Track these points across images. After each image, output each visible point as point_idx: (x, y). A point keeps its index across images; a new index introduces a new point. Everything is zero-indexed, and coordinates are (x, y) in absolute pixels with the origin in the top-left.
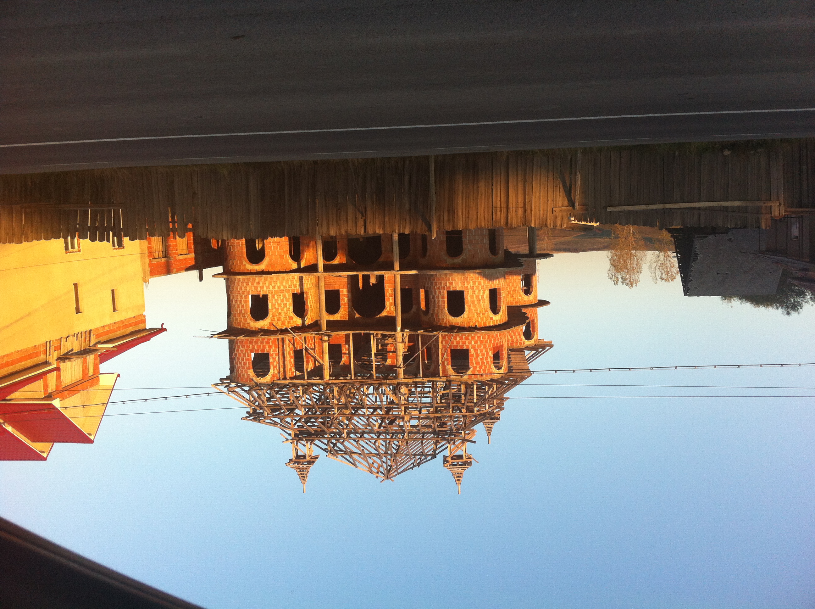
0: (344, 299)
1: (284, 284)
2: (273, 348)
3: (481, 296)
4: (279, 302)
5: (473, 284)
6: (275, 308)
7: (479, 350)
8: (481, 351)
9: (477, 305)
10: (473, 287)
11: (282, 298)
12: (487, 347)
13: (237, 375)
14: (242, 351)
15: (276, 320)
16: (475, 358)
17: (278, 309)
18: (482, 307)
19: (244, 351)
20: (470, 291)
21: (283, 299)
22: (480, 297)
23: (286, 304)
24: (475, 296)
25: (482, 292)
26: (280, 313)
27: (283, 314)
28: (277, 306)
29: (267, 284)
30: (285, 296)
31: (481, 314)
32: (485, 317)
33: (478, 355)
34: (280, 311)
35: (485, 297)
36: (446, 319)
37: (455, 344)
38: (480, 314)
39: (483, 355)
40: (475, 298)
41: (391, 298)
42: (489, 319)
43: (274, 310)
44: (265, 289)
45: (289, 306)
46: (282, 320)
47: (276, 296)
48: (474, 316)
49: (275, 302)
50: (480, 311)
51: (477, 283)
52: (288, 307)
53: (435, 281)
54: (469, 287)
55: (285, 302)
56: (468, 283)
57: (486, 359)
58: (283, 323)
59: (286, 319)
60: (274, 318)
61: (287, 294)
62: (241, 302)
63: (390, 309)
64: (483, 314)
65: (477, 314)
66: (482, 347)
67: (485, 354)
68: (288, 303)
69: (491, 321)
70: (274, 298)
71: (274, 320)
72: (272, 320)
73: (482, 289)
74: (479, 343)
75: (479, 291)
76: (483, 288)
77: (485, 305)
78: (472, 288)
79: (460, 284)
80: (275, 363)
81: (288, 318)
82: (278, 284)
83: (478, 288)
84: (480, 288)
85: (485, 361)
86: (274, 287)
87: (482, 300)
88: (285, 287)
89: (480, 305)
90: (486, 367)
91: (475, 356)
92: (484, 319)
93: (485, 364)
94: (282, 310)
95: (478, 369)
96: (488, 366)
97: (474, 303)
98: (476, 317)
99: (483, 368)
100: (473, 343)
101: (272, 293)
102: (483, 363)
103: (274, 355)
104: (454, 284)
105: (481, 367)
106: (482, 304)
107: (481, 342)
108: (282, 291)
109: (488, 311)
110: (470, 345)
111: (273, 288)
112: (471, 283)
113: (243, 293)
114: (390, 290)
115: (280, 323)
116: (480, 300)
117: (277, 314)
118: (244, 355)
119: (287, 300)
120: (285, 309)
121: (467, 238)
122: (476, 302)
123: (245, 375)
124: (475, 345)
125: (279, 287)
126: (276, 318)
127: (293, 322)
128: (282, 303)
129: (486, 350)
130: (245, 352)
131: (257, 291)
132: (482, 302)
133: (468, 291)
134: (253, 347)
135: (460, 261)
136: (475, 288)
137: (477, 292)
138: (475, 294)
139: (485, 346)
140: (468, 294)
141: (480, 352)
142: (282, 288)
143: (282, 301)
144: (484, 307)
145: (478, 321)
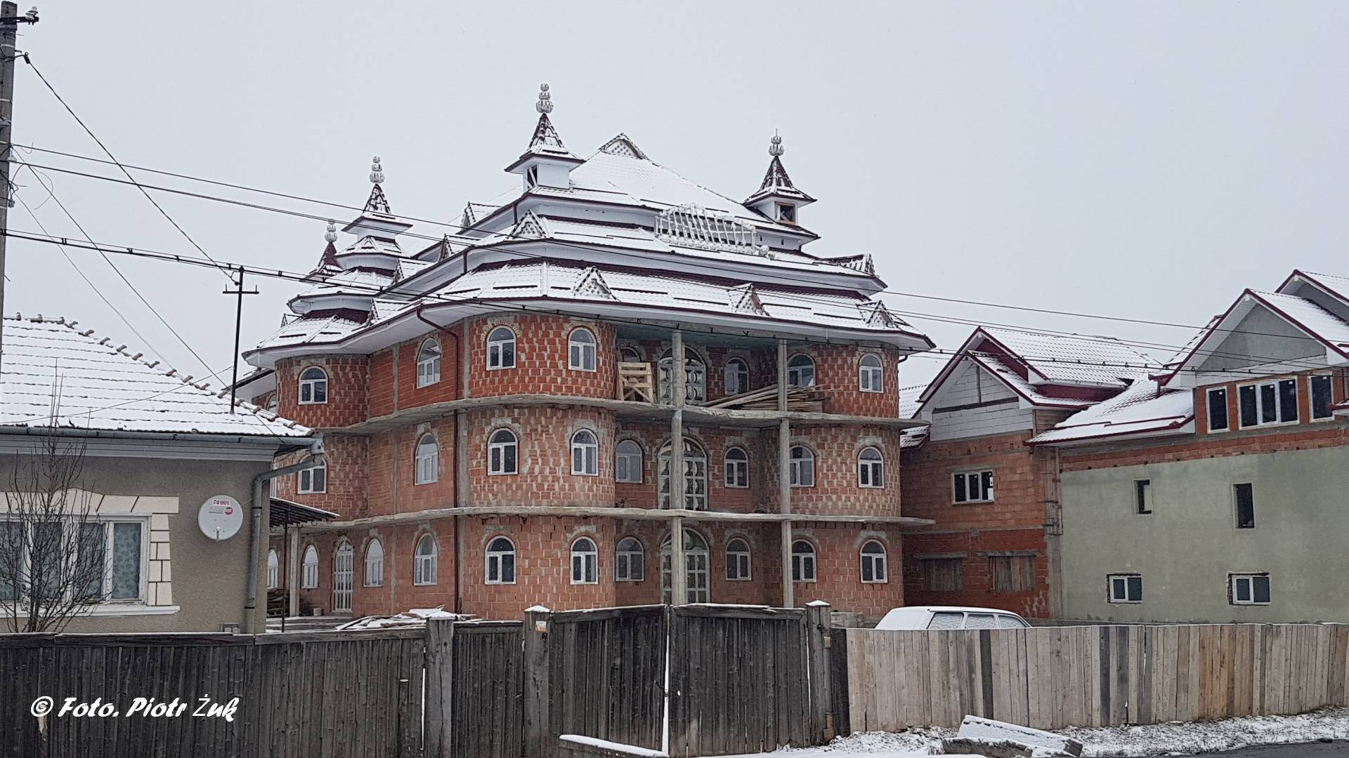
1: (830, 503)
3: (538, 463)
4: (839, 475)
5: (553, 486)
6: (846, 464)
7: (548, 365)
8: (543, 364)
9: (547, 448)
10: (553, 481)
11: (835, 481)
12: (530, 371)
15: (846, 445)
17: (841, 463)
18: (536, 442)
20: (560, 474)
21: (833, 478)
22: (540, 461)
23: (828, 470)
24: (551, 464)
25: (537, 470)
26: (839, 455)
27: (834, 454)
29: (858, 504)
30: (830, 483)
31: (539, 430)
33: (551, 357)
34: (839, 460)
38: (542, 431)
39: (540, 356)
43: (848, 462)
44: (861, 498)
46: (836, 445)
47: (845, 484)
48: (554, 428)
50: (541, 435)
51: (546, 487)
52: (825, 466)
54: (561, 481)
55: (830, 473)
56: (562, 488)
57: (532, 349)
58: (835, 438)
59: (829, 445)
61: (826, 486)
64: (536, 430)
65: (548, 431)
66: (541, 370)
67: (535, 358)
68: (825, 471)
69: (516, 416)
70: (848, 482)
71: (849, 444)
72: (853, 445)
73: (536, 476)
74: (548, 378)
75: (542, 472)
76: (534, 479)
77: (530, 447)
79: (577, 487)
81: (826, 446)
82: (840, 503)
83: (545, 479)
84: (539, 477)
85: (537, 345)
86: (848, 499)
87: (536, 456)
88: (829, 498)
90: (535, 334)
91: (557, 356)
92: (532, 421)
94: (835, 461)
95: (551, 332)
97: (553, 452)
98: (550, 426)
99: (540, 333)
102: (541, 342)
104: (586, 488)
105: (546, 334)
106: (536, 448)
107: (543, 380)
108: (835, 491)
110: (564, 375)
111: (850, 497)
115: (840, 440)
116: (541, 455)
117: (844, 454)
121: (562, 569)
122: (549, 452)
124: (555, 375)
125: (839, 498)
128: (835, 472)
129: (532, 364)
132: (536, 452)
133: (563, 473)
135: (576, 528)
136: (550, 479)
137: (547, 471)
138: (550, 468)
139: (536, 372)
140: (563, 469)
141: (546, 363)
142: (834, 497)
143: (834, 476)
144: (533, 443)
145: (546, 418)
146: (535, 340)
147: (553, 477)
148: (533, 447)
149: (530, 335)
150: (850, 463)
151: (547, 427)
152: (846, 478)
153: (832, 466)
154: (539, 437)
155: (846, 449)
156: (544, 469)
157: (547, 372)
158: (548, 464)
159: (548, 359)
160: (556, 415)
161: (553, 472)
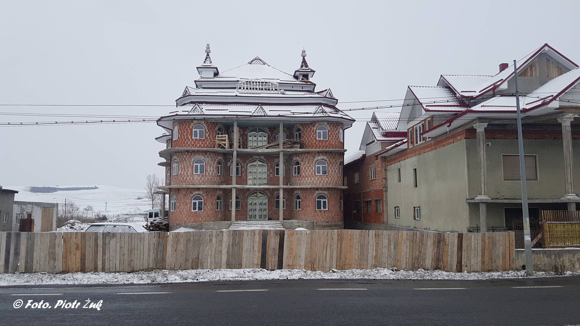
0: (272, 171)
1: (305, 181)
2: (313, 143)
5: (187, 178)
7: (186, 138)
8: (184, 137)
9: (185, 165)
11: (307, 173)
12: (181, 140)
13: (337, 127)
17: (309, 166)
19: (331, 141)
20: (189, 174)
22: (183, 170)
25: (182, 173)
29: (315, 181)
36: (205, 157)
39: (184, 135)
41: (243, 171)
44: (316, 179)
46: (307, 159)
47: (310, 174)
48: (188, 158)
49: (311, 170)
53: (211, 181)
54: (190, 176)
55: (305, 170)
56: (190, 179)
58: (307, 157)
59: (305, 160)
61: (304, 175)
62: (332, 171)
63: (244, 164)
64: (183, 160)
65: (186, 160)
67: (182, 135)
68: (303, 169)
69: (178, 155)
71: (312, 159)
74: (186, 142)
79: (195, 178)
80: (313, 134)
82: (308, 181)
84: (183, 175)
85: (183, 131)
87: (182, 168)
88: (305, 179)
90: (182, 127)
91: (188, 134)
92: (182, 157)
94: (307, 166)
95: (187, 126)
97: (187, 167)
100: (189, 142)
101: (312, 176)
102: (184, 130)
103: (313, 139)
104: (199, 178)
105: (185, 127)
107: (184, 143)
108: (307, 177)
111: (312, 179)
113: (330, 176)
116: (184, 168)
117: (310, 163)
121: (188, 206)
123: (331, 127)
125: (308, 179)
127: (301, 158)
129: (182, 137)
133: (190, 174)
135: (194, 192)
145: (185, 156)
146: (182, 129)
147: (187, 175)
148: (182, 165)
149: (181, 128)
150: (312, 166)
151: (186, 158)
152: (311, 172)
153: (306, 168)
154: (183, 162)
155: (311, 161)
156: (184, 173)
157: (185, 140)
158: (186, 171)
159: (186, 135)
160: (188, 154)
161: (187, 173)
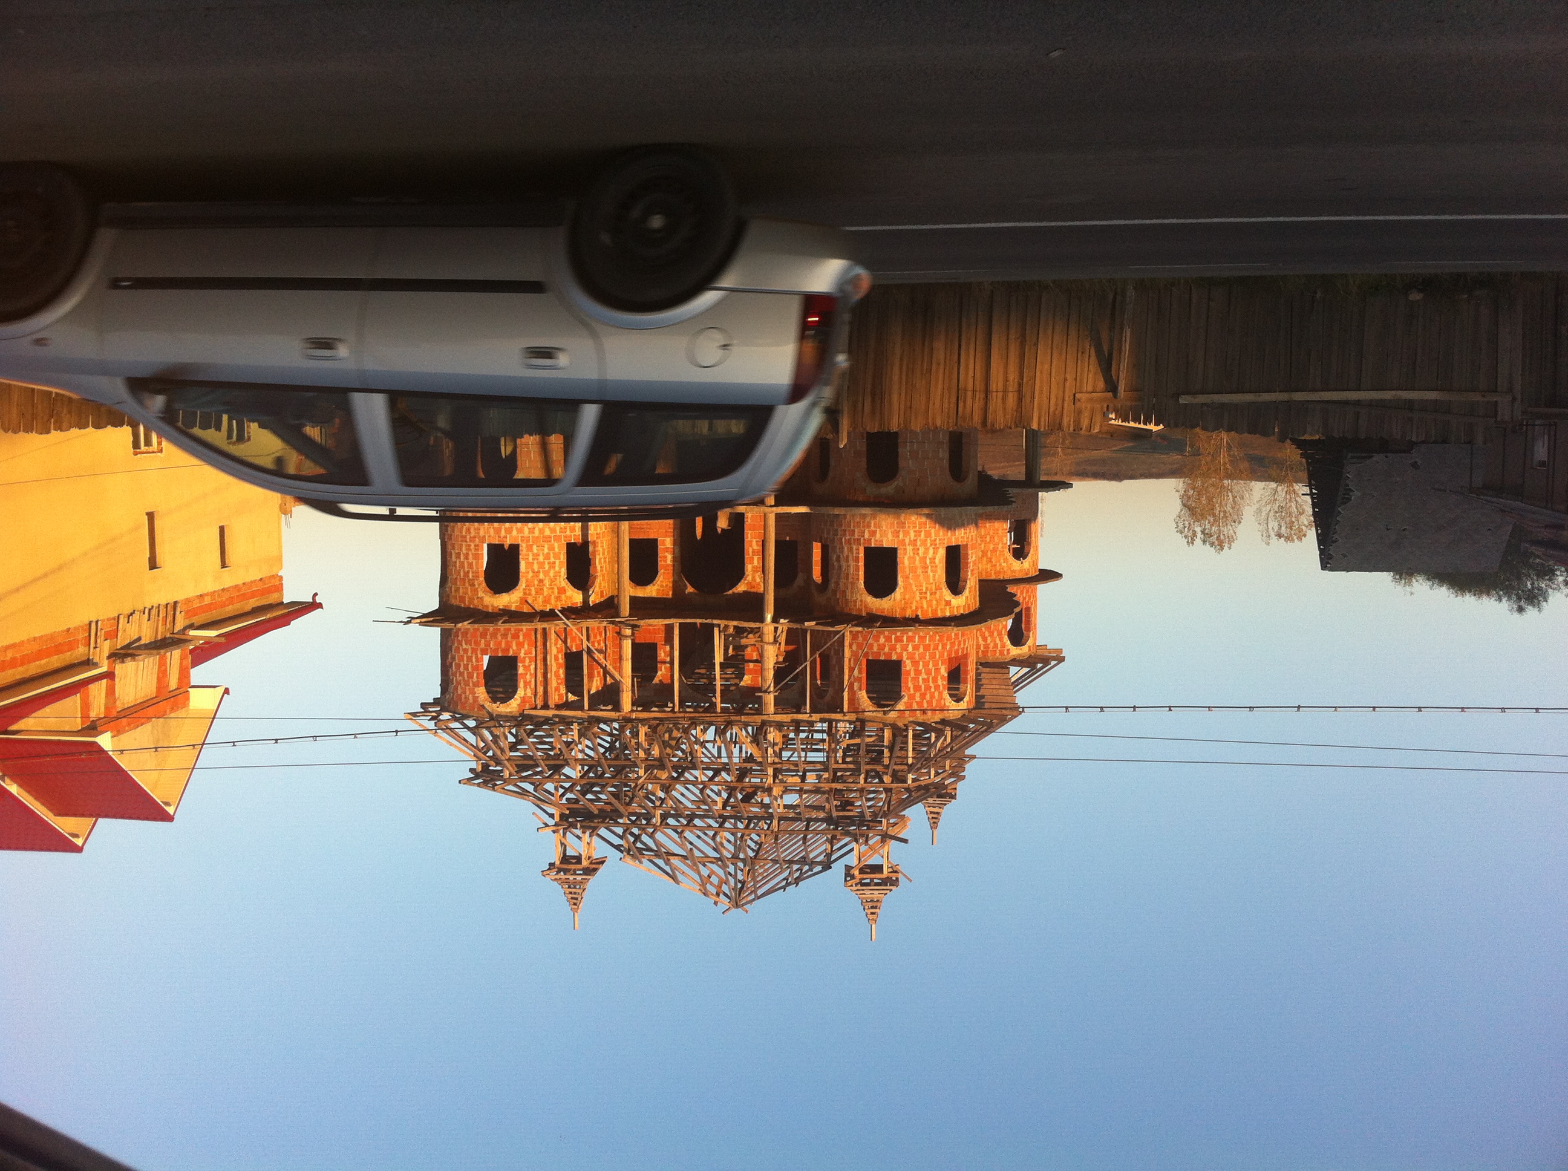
0: (666, 557)
2: (526, 646)
3: (930, 559)
4: (541, 558)
5: (915, 536)
6: (533, 571)
7: (921, 663)
8: (926, 665)
9: (922, 576)
10: (915, 540)
11: (546, 551)
12: (937, 657)
13: (455, 697)
14: (466, 651)
15: (533, 592)
16: (912, 678)
17: (539, 572)
18: (931, 581)
19: (470, 652)
20: (909, 548)
21: (548, 554)
22: (928, 561)
23: (554, 563)
24: (917, 558)
25: (931, 551)
26: (541, 581)
27: (547, 582)
28: (536, 567)
30: (551, 548)
31: (928, 594)
32: (937, 601)
33: (918, 672)
34: (541, 576)
35: (937, 561)
36: (861, 601)
37: (875, 649)
38: (926, 593)
39: (929, 673)
40: (917, 562)
41: (756, 558)
42: (944, 603)
43: (531, 574)
45: (560, 568)
46: (545, 593)
47: (535, 547)
48: (914, 597)
49: (533, 559)
50: (927, 588)
51: (923, 534)
52: (557, 569)
53: (843, 528)
54: (907, 541)
55: (552, 560)
56: (907, 533)
57: (935, 680)
58: (547, 601)
59: (553, 592)
60: (530, 590)
61: (556, 545)
62: (467, 558)
63: (754, 579)
64: (931, 594)
65: (920, 593)
66: (927, 657)
67: (933, 670)
68: (557, 562)
69: (948, 607)
70: (531, 550)
71: (530, 594)
72: (525, 594)
73: (931, 545)
74: (921, 650)
75: (927, 549)
76: (934, 543)
77: (937, 576)
78: (914, 543)
79: (890, 535)
80: (528, 677)
81: (556, 590)
83: (924, 543)
85: (931, 684)
86: (532, 530)
87: (932, 567)
89: (928, 577)
90: (932, 696)
91: (912, 674)
92: (934, 602)
93: (933, 690)
94: (546, 573)
95: (918, 699)
96: (936, 694)
97: (916, 572)
98: (918, 598)
99: (928, 697)
100: (910, 648)
101: (528, 541)
102: (928, 688)
103: (527, 661)
104: (878, 535)
105: (923, 696)
106: (931, 574)
107: (927, 648)
109: (941, 589)
110: (905, 653)
111: (529, 533)
112: (912, 534)
113: (473, 539)
114: (754, 543)
115: (540, 599)
116: (928, 568)
117: (536, 582)
118: (470, 659)
119: (556, 556)
120: (552, 574)
121: (908, 448)
122: (919, 571)
123: (471, 697)
124: (915, 653)
126: (533, 589)
127: (567, 597)
128: (546, 562)
129: (936, 665)
130: (472, 653)
131: (499, 537)
132: (932, 571)
133: (905, 549)
134: (488, 644)
135: (891, 494)
136: (919, 543)
137: (921, 551)
138: (918, 554)
139: (933, 656)
140: (905, 554)
141: (923, 666)
142: (547, 532)
143: (547, 557)
144: (934, 580)
145: (922, 607)
147: (915, 545)
148: (934, 576)
150: (528, 572)
151: (921, 598)
152: (533, 555)
153: (550, 568)
154: (929, 586)
156: (924, 553)
157: (922, 656)
158: (920, 558)
159: (921, 670)
160: (913, 611)
161: (916, 551)
